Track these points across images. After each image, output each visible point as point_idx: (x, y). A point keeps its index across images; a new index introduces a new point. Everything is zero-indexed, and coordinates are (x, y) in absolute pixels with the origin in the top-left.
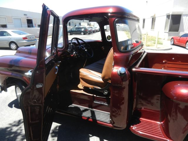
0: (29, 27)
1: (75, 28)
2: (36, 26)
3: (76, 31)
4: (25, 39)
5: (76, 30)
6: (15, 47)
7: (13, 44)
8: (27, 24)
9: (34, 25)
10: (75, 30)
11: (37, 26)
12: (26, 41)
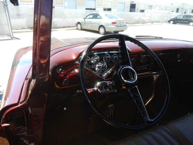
0: (131, 11)
1: (182, 16)
2: (137, 11)
3: (182, 20)
4: (114, 24)
5: (184, 19)
6: (103, 32)
7: (102, 28)
8: (129, 8)
9: (136, 10)
10: (181, 18)
11: (139, 11)
12: (115, 27)
